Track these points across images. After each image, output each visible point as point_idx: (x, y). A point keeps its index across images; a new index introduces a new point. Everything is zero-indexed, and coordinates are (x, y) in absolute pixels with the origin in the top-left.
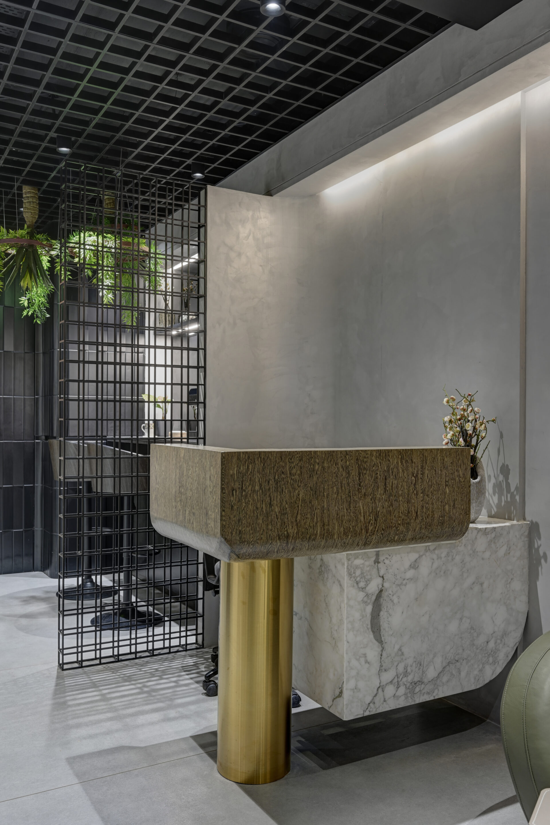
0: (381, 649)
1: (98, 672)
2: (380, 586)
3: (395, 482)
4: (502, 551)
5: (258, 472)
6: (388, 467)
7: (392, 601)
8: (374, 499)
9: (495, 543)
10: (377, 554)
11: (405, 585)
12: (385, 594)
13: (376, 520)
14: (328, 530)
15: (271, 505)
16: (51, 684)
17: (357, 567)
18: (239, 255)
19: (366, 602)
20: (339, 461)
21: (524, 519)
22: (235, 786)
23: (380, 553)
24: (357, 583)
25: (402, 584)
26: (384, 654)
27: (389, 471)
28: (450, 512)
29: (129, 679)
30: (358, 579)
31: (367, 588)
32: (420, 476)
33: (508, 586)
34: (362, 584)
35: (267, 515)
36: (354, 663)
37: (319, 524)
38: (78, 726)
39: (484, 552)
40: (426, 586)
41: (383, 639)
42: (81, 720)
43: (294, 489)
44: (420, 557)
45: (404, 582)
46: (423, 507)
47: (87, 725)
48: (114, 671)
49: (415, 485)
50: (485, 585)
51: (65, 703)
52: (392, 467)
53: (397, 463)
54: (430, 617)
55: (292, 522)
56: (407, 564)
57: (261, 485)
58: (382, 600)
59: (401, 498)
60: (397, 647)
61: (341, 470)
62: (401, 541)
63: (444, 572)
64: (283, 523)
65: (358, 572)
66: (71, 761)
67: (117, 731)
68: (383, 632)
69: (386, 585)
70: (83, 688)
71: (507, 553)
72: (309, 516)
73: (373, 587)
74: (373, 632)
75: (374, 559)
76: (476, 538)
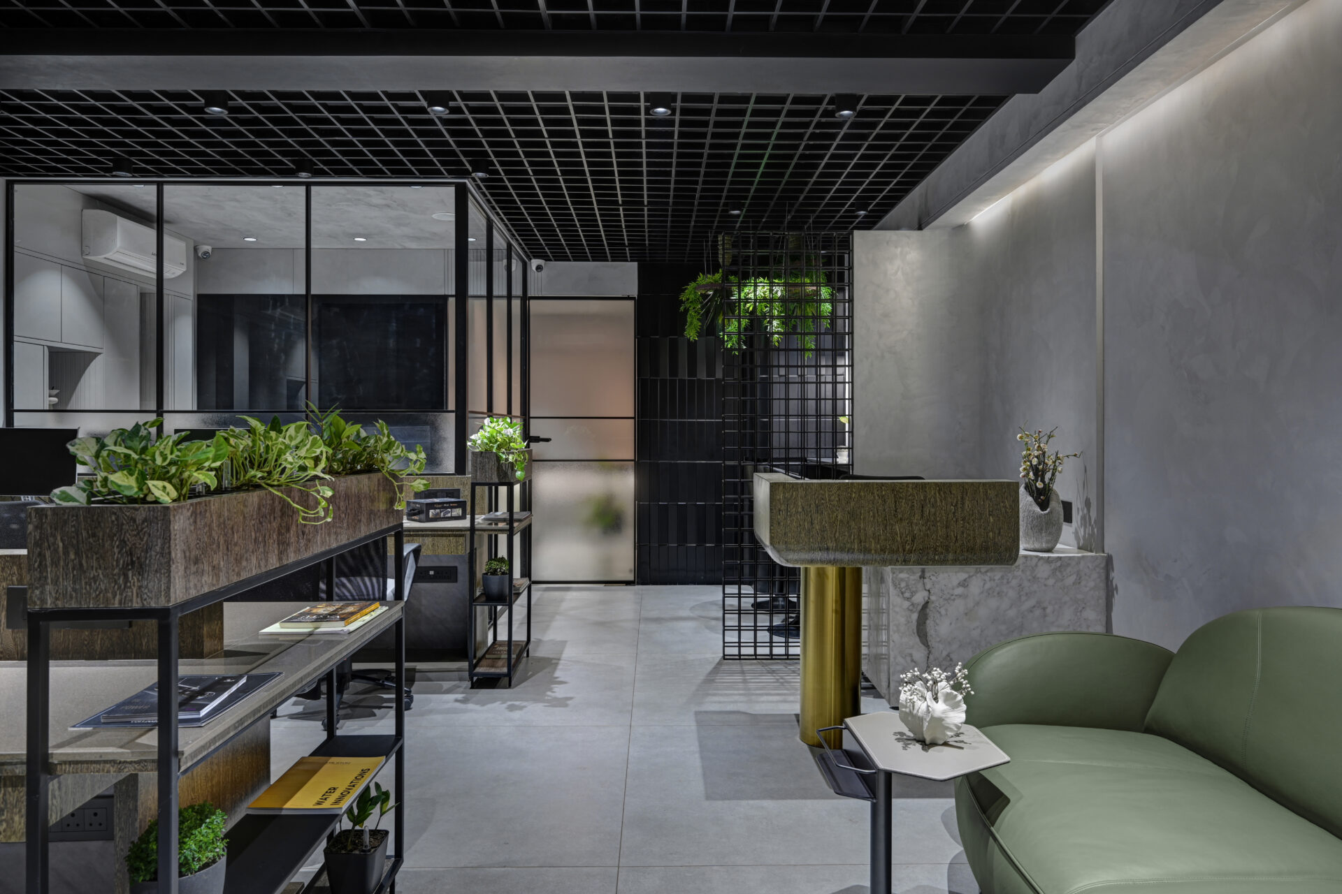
0: (927, 652)
1: (751, 664)
2: (927, 599)
3: (933, 510)
4: (1070, 580)
5: (801, 497)
6: (925, 497)
7: (940, 613)
8: (911, 523)
9: (1060, 571)
10: (923, 571)
11: (954, 600)
12: (931, 606)
13: (913, 541)
14: (865, 546)
15: (812, 524)
16: (710, 667)
17: (902, 580)
18: (888, 291)
19: (911, 610)
20: (875, 491)
21: (1103, 552)
22: (806, 747)
23: (926, 570)
24: (902, 593)
25: (949, 599)
26: (931, 657)
27: (925, 500)
28: (994, 538)
29: (772, 672)
30: (903, 590)
31: (913, 599)
32: (959, 505)
33: (1078, 614)
34: (907, 595)
35: (809, 531)
36: (900, 659)
37: (856, 541)
38: (714, 695)
39: (1046, 579)
40: (978, 604)
41: (929, 644)
42: (720, 692)
43: (833, 512)
44: (970, 577)
45: (953, 597)
46: (963, 533)
47: (721, 695)
48: (763, 665)
49: (954, 513)
50: (1049, 610)
51: (713, 680)
52: (929, 497)
53: (935, 494)
54: (982, 631)
55: (831, 538)
56: (955, 582)
57: (803, 508)
58: (928, 610)
59: (939, 524)
60: (945, 653)
61: (877, 498)
62: (943, 562)
63: (998, 593)
64: (823, 538)
65: (903, 585)
66: (697, 713)
67: (741, 702)
68: (929, 638)
69: (933, 598)
70: (732, 673)
71: (1078, 582)
72: (846, 534)
73: (920, 598)
74: (919, 636)
75: (920, 574)
76: (1036, 565)
